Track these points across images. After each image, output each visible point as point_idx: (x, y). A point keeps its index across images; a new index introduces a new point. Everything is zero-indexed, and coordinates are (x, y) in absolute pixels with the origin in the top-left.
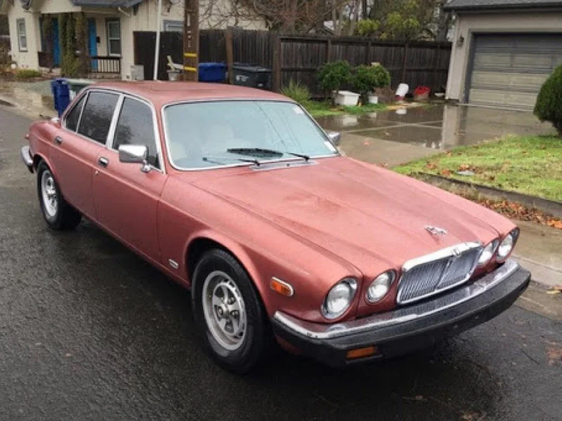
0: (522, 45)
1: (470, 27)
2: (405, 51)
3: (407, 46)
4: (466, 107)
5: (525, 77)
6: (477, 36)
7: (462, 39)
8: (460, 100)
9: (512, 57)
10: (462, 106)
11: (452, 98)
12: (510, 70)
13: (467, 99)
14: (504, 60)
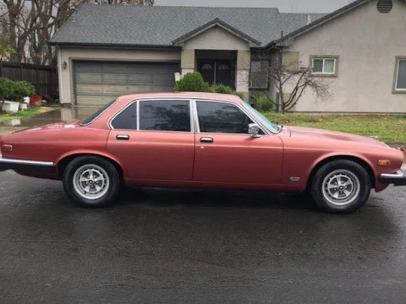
0: (106, 68)
1: (70, 56)
2: (21, 70)
3: (22, 67)
4: (77, 108)
5: (112, 87)
6: (76, 62)
7: (65, 64)
8: (72, 104)
9: (102, 75)
10: (74, 108)
11: (65, 102)
12: (102, 84)
13: (76, 103)
14: (97, 77)
